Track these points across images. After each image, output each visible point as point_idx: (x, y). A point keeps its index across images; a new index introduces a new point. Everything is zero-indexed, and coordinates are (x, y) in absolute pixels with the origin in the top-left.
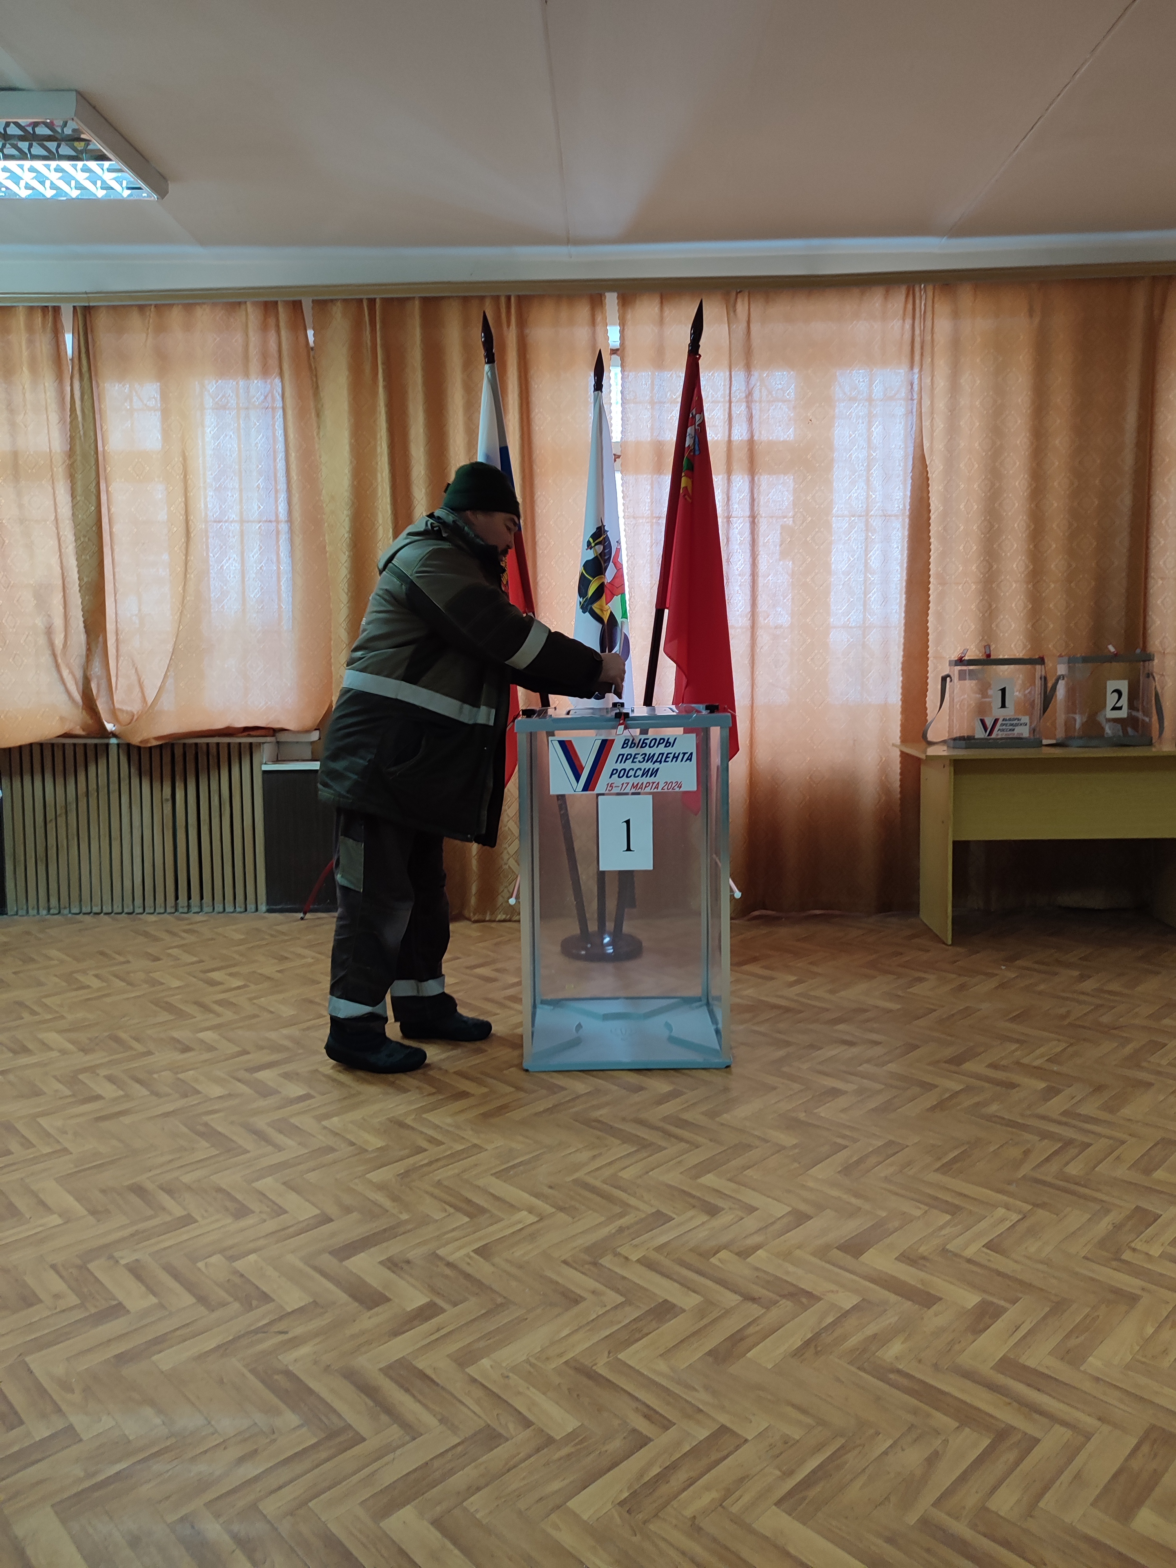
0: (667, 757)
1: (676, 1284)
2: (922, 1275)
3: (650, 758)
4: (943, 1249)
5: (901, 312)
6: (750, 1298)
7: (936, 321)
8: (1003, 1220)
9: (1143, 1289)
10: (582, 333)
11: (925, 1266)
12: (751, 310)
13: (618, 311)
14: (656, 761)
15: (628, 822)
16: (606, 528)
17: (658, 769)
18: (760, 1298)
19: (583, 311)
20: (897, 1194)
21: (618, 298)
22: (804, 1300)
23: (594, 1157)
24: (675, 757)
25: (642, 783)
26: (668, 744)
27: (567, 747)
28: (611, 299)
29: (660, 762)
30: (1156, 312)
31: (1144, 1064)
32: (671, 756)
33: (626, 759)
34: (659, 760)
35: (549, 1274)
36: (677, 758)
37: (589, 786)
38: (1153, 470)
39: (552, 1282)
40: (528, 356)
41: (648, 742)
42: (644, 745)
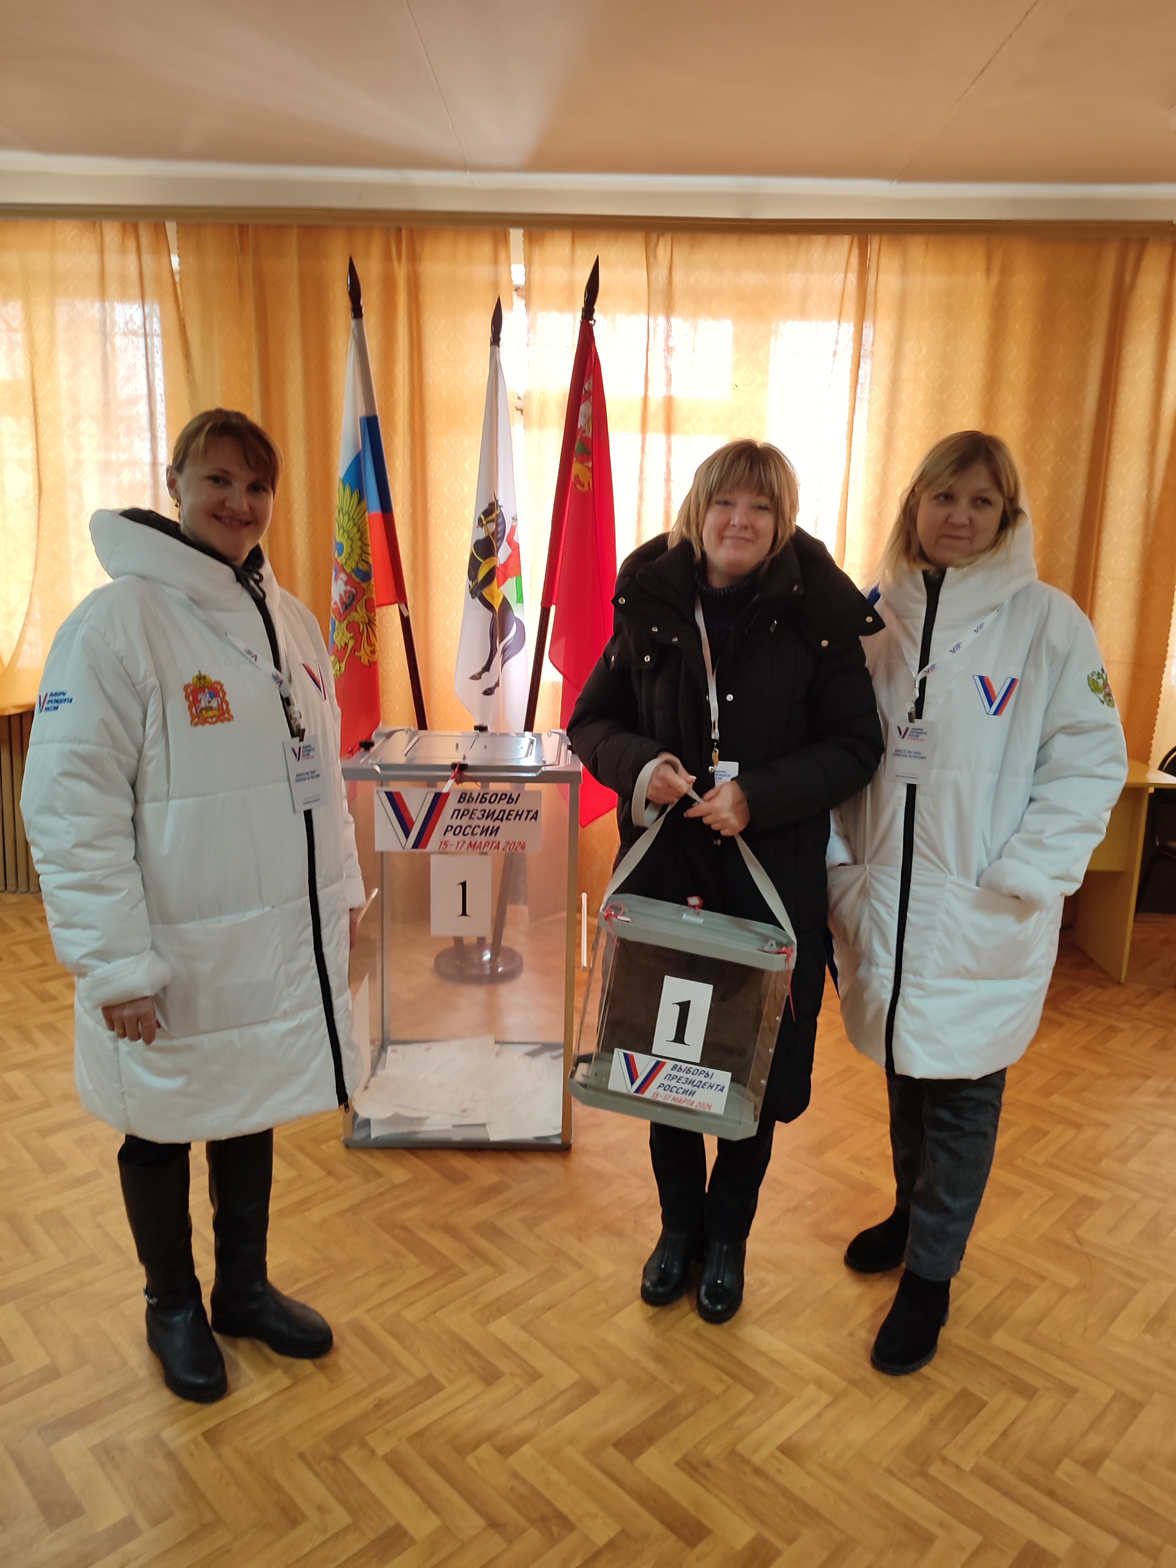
0: (509, 814)
1: (417, 1499)
2: (699, 1490)
3: (490, 815)
4: (732, 1450)
5: (843, 265)
6: (494, 1524)
7: (880, 277)
8: (812, 1402)
9: (941, 1525)
10: (481, 271)
11: (705, 1476)
12: (674, 255)
13: (524, 250)
14: (497, 818)
15: (464, 885)
16: (500, 503)
17: (498, 828)
18: (506, 1524)
19: (484, 248)
20: (703, 1358)
21: (524, 235)
22: (555, 1530)
23: (383, 1285)
24: (519, 815)
25: (481, 843)
26: (511, 800)
27: (395, 800)
28: (516, 235)
29: (502, 820)
30: (1128, 278)
31: (1019, 1162)
32: (514, 814)
33: (463, 815)
34: (500, 817)
35: (279, 1475)
36: (521, 816)
37: (420, 842)
38: (1112, 457)
39: (278, 1489)
40: (421, 298)
41: (488, 797)
42: (483, 800)
